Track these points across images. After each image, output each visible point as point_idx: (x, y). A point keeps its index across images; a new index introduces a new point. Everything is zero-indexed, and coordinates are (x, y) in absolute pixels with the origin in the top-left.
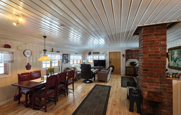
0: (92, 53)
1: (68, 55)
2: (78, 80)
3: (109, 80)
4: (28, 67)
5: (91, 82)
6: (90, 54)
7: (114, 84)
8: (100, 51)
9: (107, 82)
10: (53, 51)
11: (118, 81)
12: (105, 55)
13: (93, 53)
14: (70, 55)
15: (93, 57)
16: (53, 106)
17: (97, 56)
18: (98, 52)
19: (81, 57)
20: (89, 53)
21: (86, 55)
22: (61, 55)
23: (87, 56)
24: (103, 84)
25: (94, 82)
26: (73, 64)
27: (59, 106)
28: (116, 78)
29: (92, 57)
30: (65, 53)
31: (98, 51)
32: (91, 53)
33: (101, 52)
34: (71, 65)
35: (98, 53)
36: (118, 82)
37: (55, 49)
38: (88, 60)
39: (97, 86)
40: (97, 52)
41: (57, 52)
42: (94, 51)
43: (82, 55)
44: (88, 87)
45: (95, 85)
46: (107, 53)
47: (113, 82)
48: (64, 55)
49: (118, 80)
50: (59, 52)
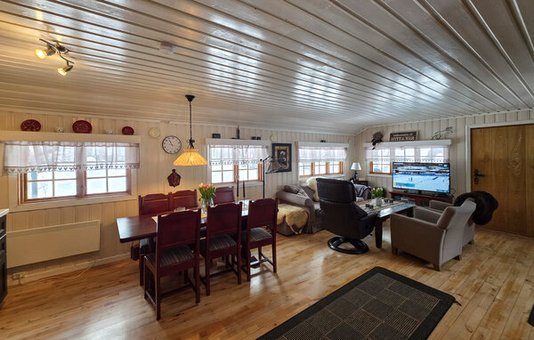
0: (387, 136)
1: (290, 145)
2: (315, 230)
3: (457, 258)
4: (174, 179)
5: (361, 250)
6: (377, 139)
7: (477, 289)
8: (421, 128)
9: (437, 268)
10: (238, 138)
11: (520, 280)
12: (449, 142)
13: (392, 135)
14: (297, 148)
15: (392, 153)
16: (189, 304)
17: (410, 146)
18: (414, 133)
19: (344, 151)
20: (375, 136)
21: (365, 145)
22: (267, 147)
23: (366, 148)
24: (411, 272)
25: (374, 253)
26: (312, 175)
27: (200, 314)
28: (505, 258)
29: (386, 152)
30: (279, 142)
31: (414, 129)
32: (382, 136)
33: (427, 132)
34: (304, 179)
35: (413, 136)
36: (511, 284)
37: (244, 130)
38: (372, 164)
39: (378, 275)
40: (408, 129)
41: (253, 138)
42: (396, 130)
43: (347, 146)
44: (338, 269)
45: (369, 267)
46: (460, 134)
47: (476, 274)
48: (276, 148)
49: (515, 273)
50: (259, 138)
